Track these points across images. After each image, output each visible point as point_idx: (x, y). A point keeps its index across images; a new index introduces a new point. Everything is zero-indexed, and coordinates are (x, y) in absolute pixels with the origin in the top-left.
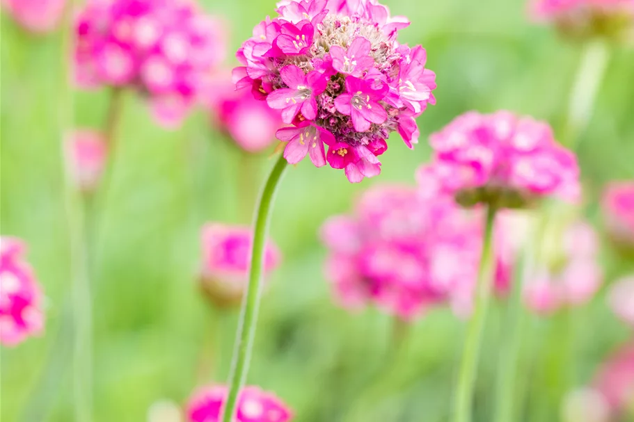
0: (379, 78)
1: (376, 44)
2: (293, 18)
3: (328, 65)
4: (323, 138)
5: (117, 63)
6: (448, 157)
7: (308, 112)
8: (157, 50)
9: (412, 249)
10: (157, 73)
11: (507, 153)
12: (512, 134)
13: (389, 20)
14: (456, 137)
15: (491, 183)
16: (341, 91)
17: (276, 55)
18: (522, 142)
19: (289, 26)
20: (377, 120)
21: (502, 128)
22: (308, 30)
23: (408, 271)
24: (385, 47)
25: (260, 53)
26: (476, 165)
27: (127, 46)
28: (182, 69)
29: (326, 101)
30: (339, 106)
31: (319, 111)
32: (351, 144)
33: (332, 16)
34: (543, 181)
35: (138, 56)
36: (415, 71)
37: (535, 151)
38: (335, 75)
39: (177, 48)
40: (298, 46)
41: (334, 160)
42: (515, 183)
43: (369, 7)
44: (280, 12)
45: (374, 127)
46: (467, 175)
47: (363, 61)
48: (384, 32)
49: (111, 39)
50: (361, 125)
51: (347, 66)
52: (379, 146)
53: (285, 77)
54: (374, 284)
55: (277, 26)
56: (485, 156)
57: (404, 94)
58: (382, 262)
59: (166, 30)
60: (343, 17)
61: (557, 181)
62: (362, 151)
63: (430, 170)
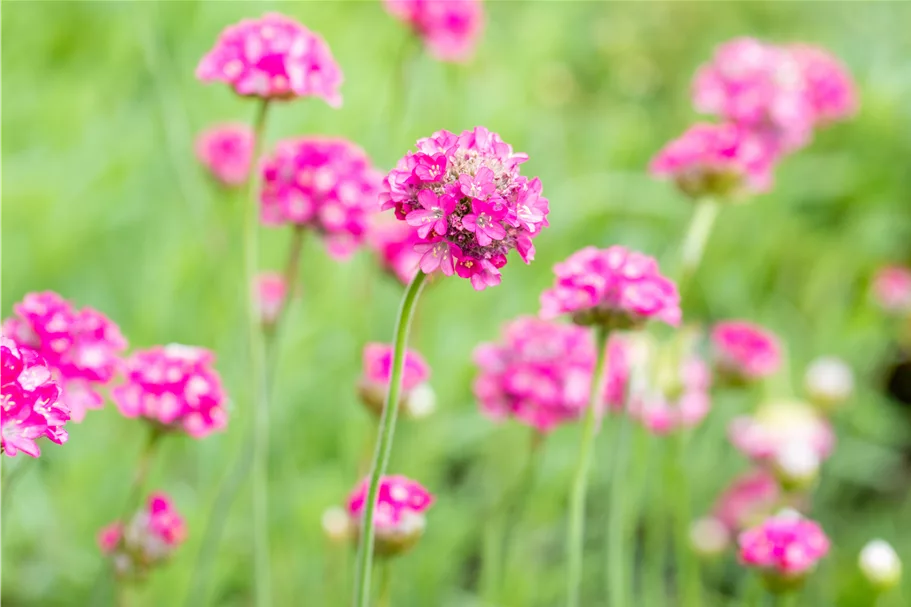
0: (499, 202)
1: (498, 174)
2: (429, 150)
3: (457, 190)
4: (453, 252)
5: (298, 205)
6: (568, 282)
7: (440, 230)
8: (333, 195)
9: (547, 371)
10: (333, 214)
11: (617, 280)
12: (623, 265)
13: (511, 155)
14: (575, 266)
15: (603, 305)
16: (468, 212)
17: (414, 182)
18: (631, 271)
19: (427, 158)
20: (498, 237)
21: (614, 259)
22: (442, 161)
23: (544, 389)
24: (505, 177)
25: (402, 180)
26: (590, 289)
27: (307, 191)
28: (354, 211)
29: (455, 219)
30: (466, 225)
31: (449, 228)
32: (477, 258)
33: (462, 151)
34: (648, 304)
35: (318, 200)
36: (531, 198)
37: (641, 279)
38: (463, 198)
39: (349, 194)
40: (433, 174)
41: (462, 271)
42: (624, 305)
43: (494, 145)
44: (420, 146)
45: (496, 243)
46: (582, 297)
47: (487, 186)
48: (506, 166)
49: (295, 185)
50: (484, 240)
51: (473, 191)
52: (499, 260)
53: (422, 200)
54: (515, 401)
55: (417, 158)
56: (599, 282)
57: (521, 217)
58: (522, 382)
59: (341, 179)
60: (472, 152)
61: (660, 306)
62: (485, 264)
63: (552, 294)
